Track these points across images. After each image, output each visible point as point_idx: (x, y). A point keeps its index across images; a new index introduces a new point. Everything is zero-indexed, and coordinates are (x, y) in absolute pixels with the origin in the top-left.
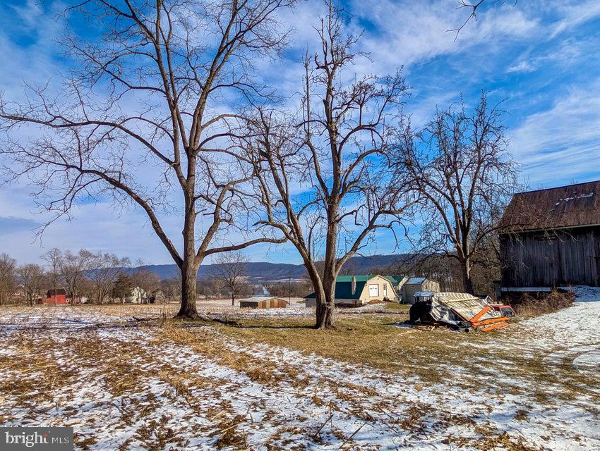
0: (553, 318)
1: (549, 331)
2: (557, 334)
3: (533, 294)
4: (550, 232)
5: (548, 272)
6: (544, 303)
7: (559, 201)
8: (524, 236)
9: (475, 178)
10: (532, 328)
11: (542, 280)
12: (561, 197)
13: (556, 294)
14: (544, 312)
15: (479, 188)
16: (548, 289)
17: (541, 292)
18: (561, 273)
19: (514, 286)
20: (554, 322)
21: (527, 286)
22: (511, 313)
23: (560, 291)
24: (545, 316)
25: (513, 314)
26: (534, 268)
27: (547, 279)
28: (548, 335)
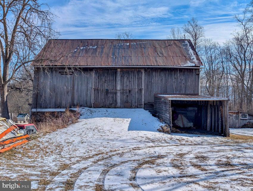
0: (63, 132)
1: (59, 147)
2: (65, 149)
3: (53, 114)
4: (70, 68)
5: (65, 97)
6: (60, 121)
7: (77, 48)
8: (52, 69)
9: (19, 17)
10: (46, 144)
11: (61, 103)
12: (79, 46)
13: (68, 113)
14: (59, 127)
15: (22, 27)
16: (63, 110)
17: (58, 112)
18: (73, 99)
19: (41, 108)
20: (64, 137)
21: (50, 108)
22: (33, 131)
23: (72, 111)
24: (59, 131)
25: (34, 131)
26: (57, 94)
27: (64, 103)
28: (57, 151)
